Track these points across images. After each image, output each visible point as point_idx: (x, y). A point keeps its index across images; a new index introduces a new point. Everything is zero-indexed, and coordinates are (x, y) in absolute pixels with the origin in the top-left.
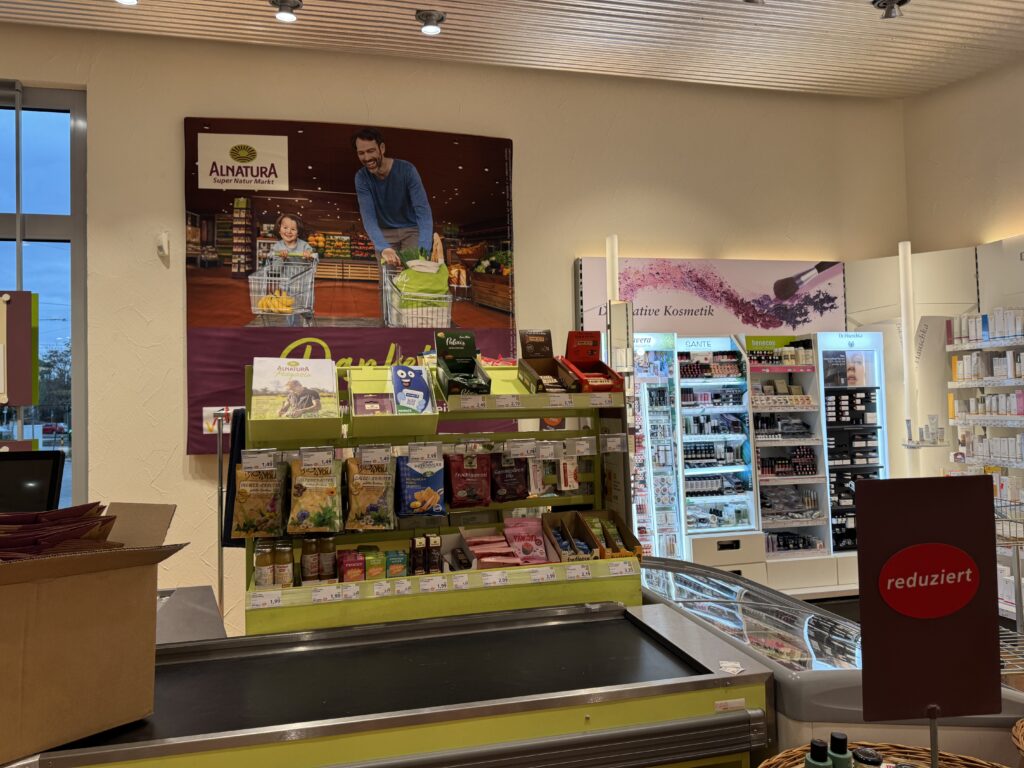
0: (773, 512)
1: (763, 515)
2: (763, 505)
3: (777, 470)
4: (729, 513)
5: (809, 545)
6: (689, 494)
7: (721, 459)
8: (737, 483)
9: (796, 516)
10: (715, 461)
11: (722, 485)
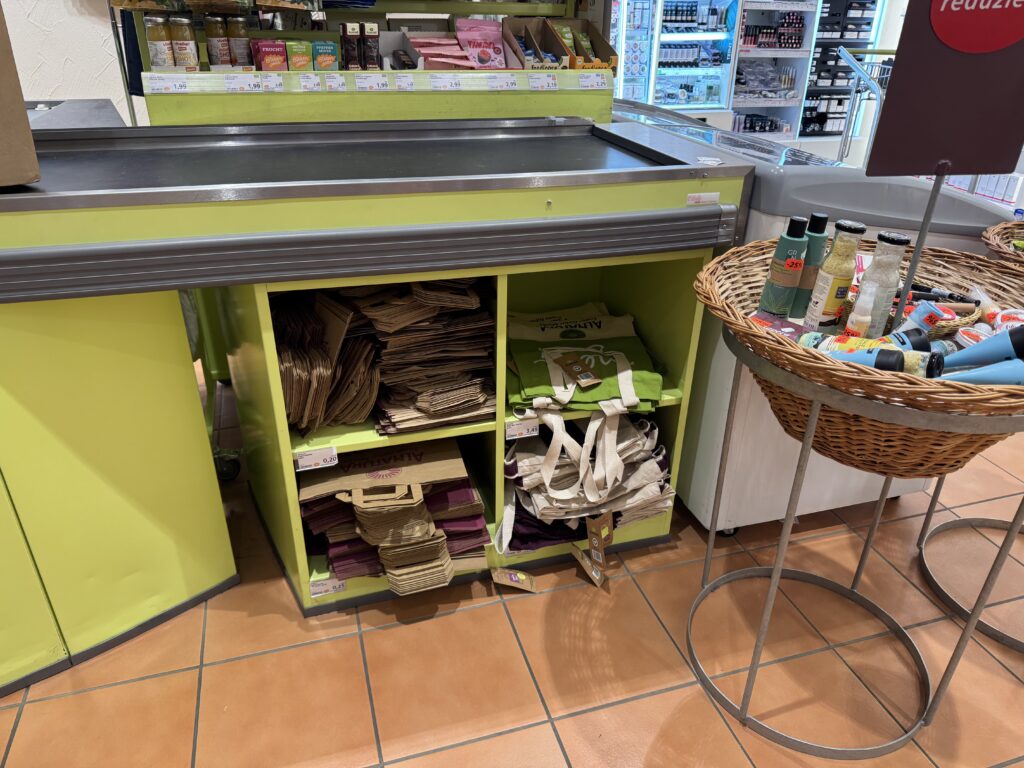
0: (748, 89)
1: (735, 93)
2: (738, 81)
3: (760, 40)
4: (700, 89)
5: (776, 128)
6: (662, 64)
7: (703, 24)
8: (715, 55)
9: (770, 95)
10: (695, 25)
11: (699, 55)
